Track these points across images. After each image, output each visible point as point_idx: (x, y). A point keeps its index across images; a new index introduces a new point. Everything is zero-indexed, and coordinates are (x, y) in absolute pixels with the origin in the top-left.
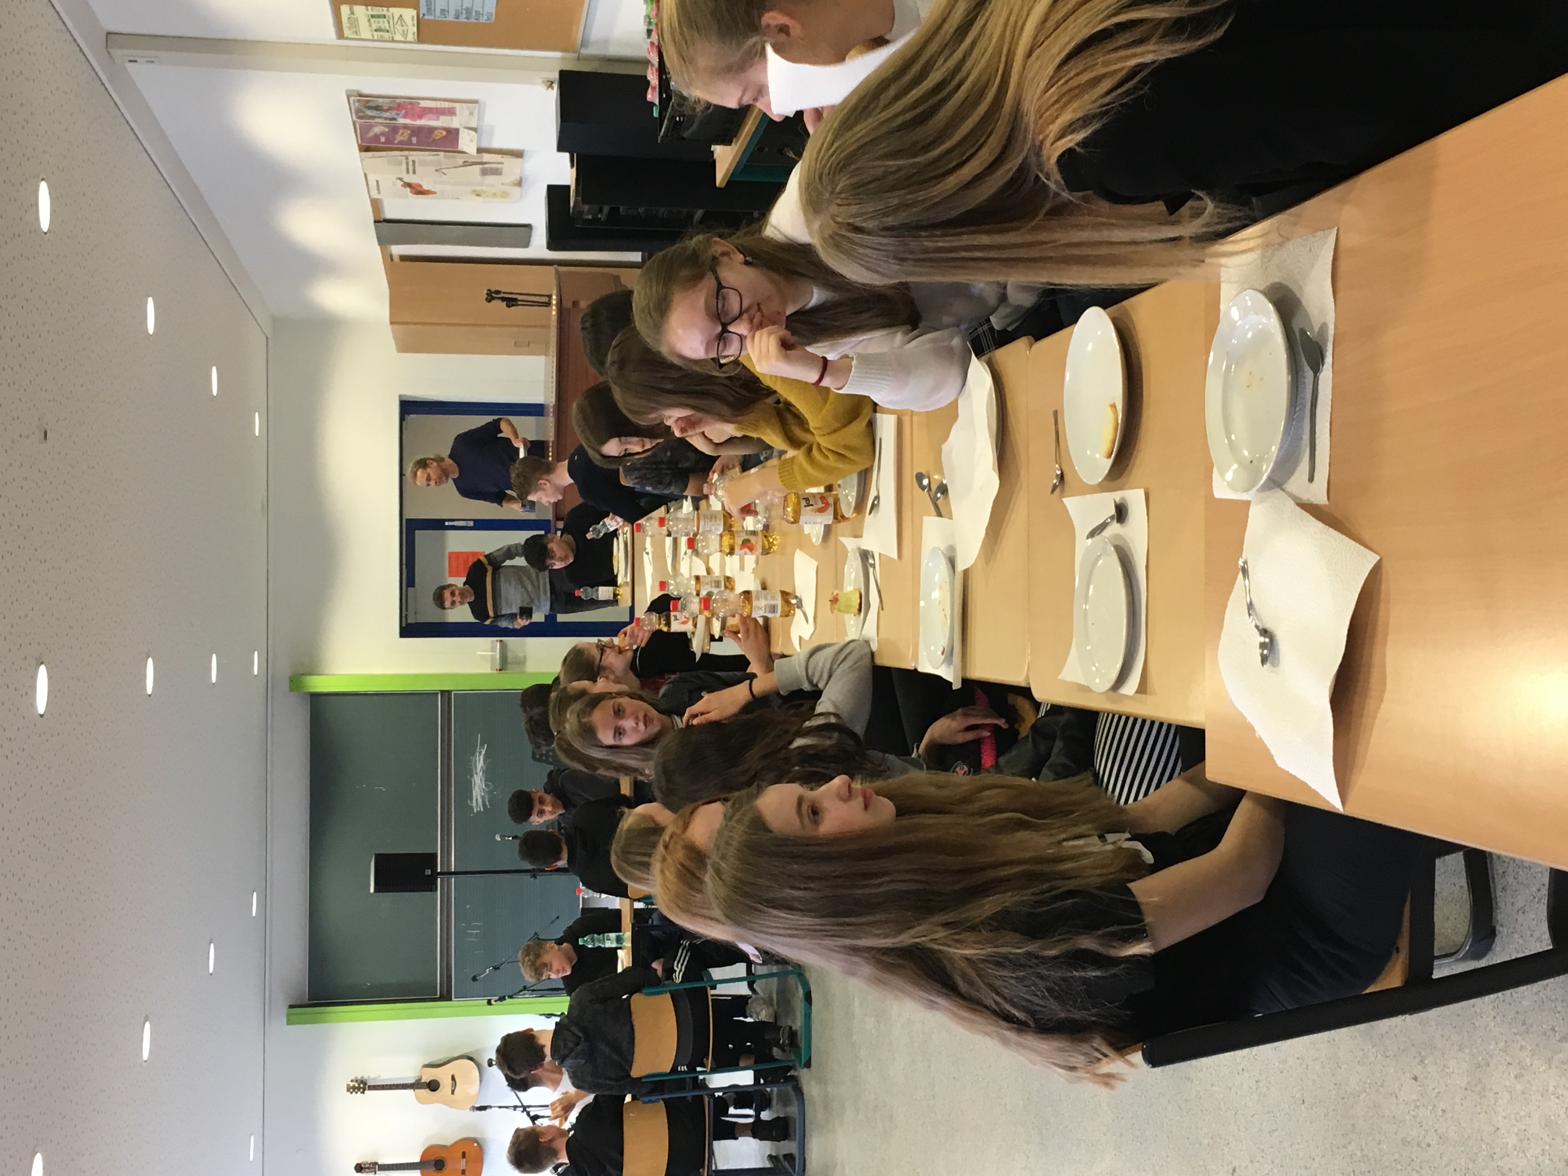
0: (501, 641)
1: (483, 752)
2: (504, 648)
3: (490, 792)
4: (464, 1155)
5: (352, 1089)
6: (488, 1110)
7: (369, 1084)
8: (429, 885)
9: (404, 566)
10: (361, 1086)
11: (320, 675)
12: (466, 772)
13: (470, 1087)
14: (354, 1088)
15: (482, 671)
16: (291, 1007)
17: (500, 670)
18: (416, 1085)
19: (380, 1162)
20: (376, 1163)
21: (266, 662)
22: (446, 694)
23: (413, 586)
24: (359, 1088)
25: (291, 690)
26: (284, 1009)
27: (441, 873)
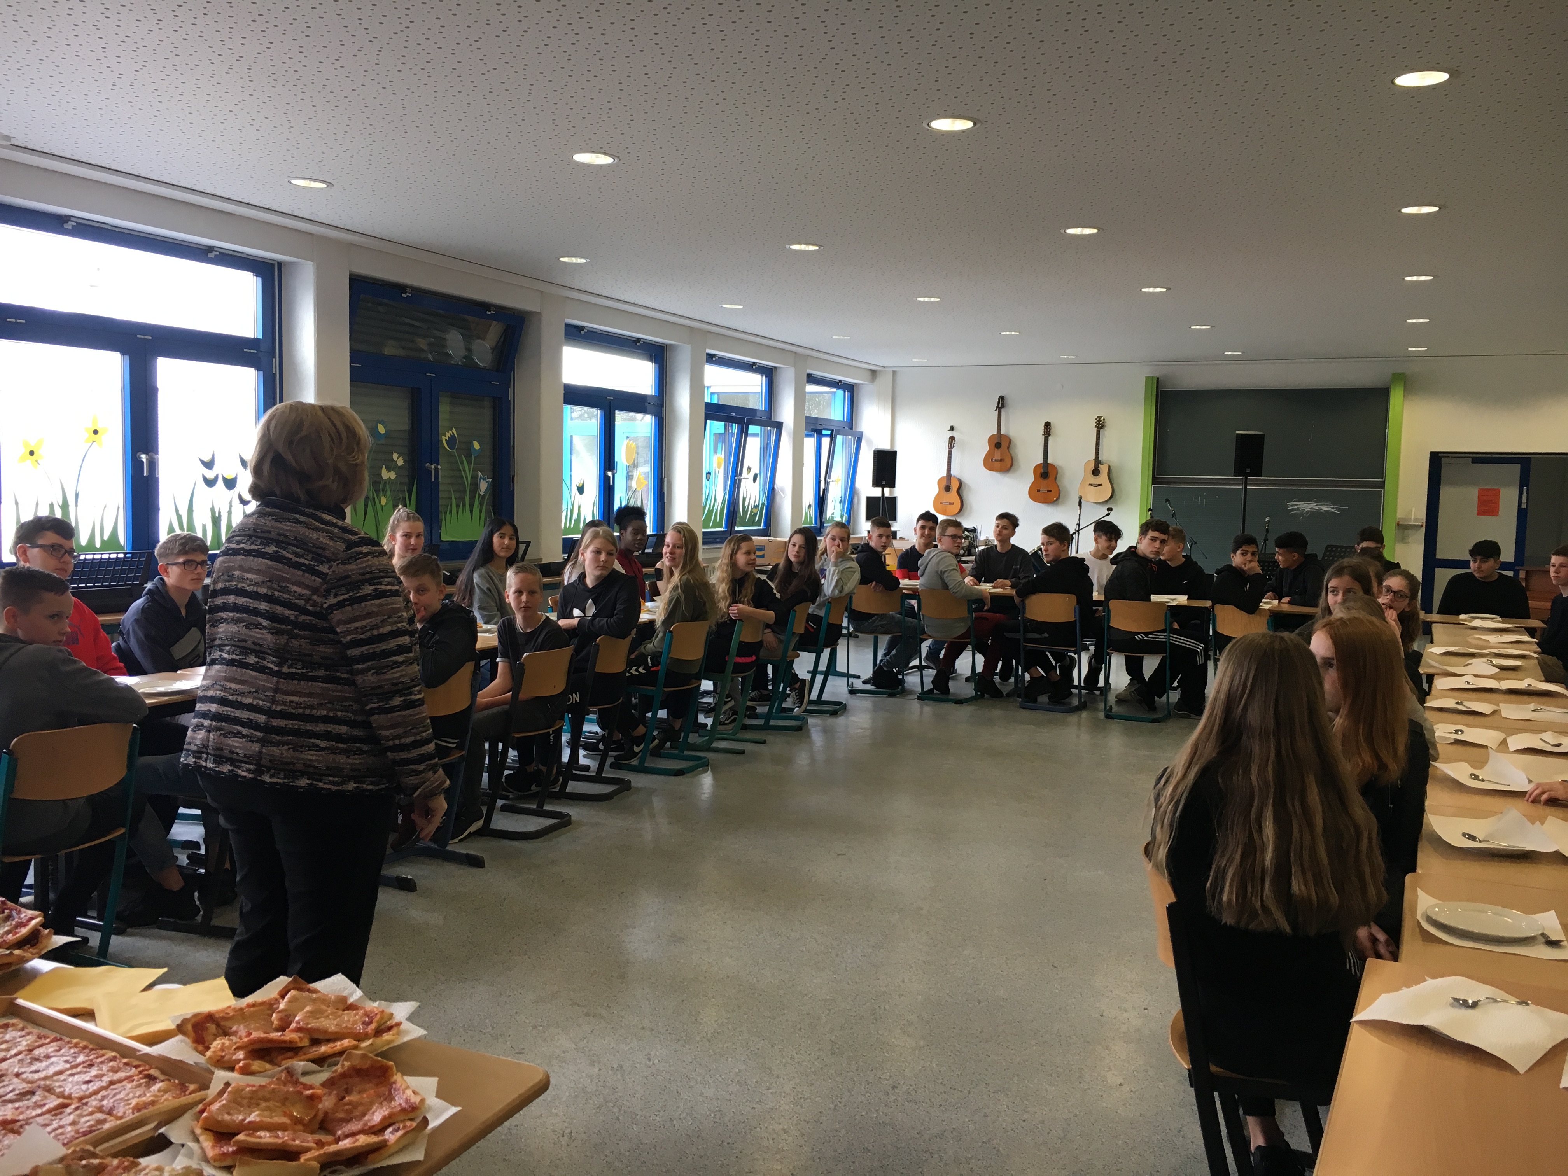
0: (1422, 526)
1: (1333, 511)
2: (1418, 527)
3: (1302, 514)
4: (1049, 491)
5: (1099, 419)
6: (1079, 507)
7: (1101, 430)
8: (1239, 470)
9: (1490, 456)
10: (1100, 425)
11: (1404, 396)
12: (1319, 498)
13: (1092, 495)
14: (1099, 421)
15: (1398, 511)
16: (1158, 379)
17: (1398, 525)
18: (1097, 461)
19: (1050, 438)
20: (1049, 435)
21: (1418, 356)
22: (1382, 485)
23: (1473, 462)
24: (1099, 424)
25: (1393, 374)
26: (1157, 374)
27: (1246, 479)
